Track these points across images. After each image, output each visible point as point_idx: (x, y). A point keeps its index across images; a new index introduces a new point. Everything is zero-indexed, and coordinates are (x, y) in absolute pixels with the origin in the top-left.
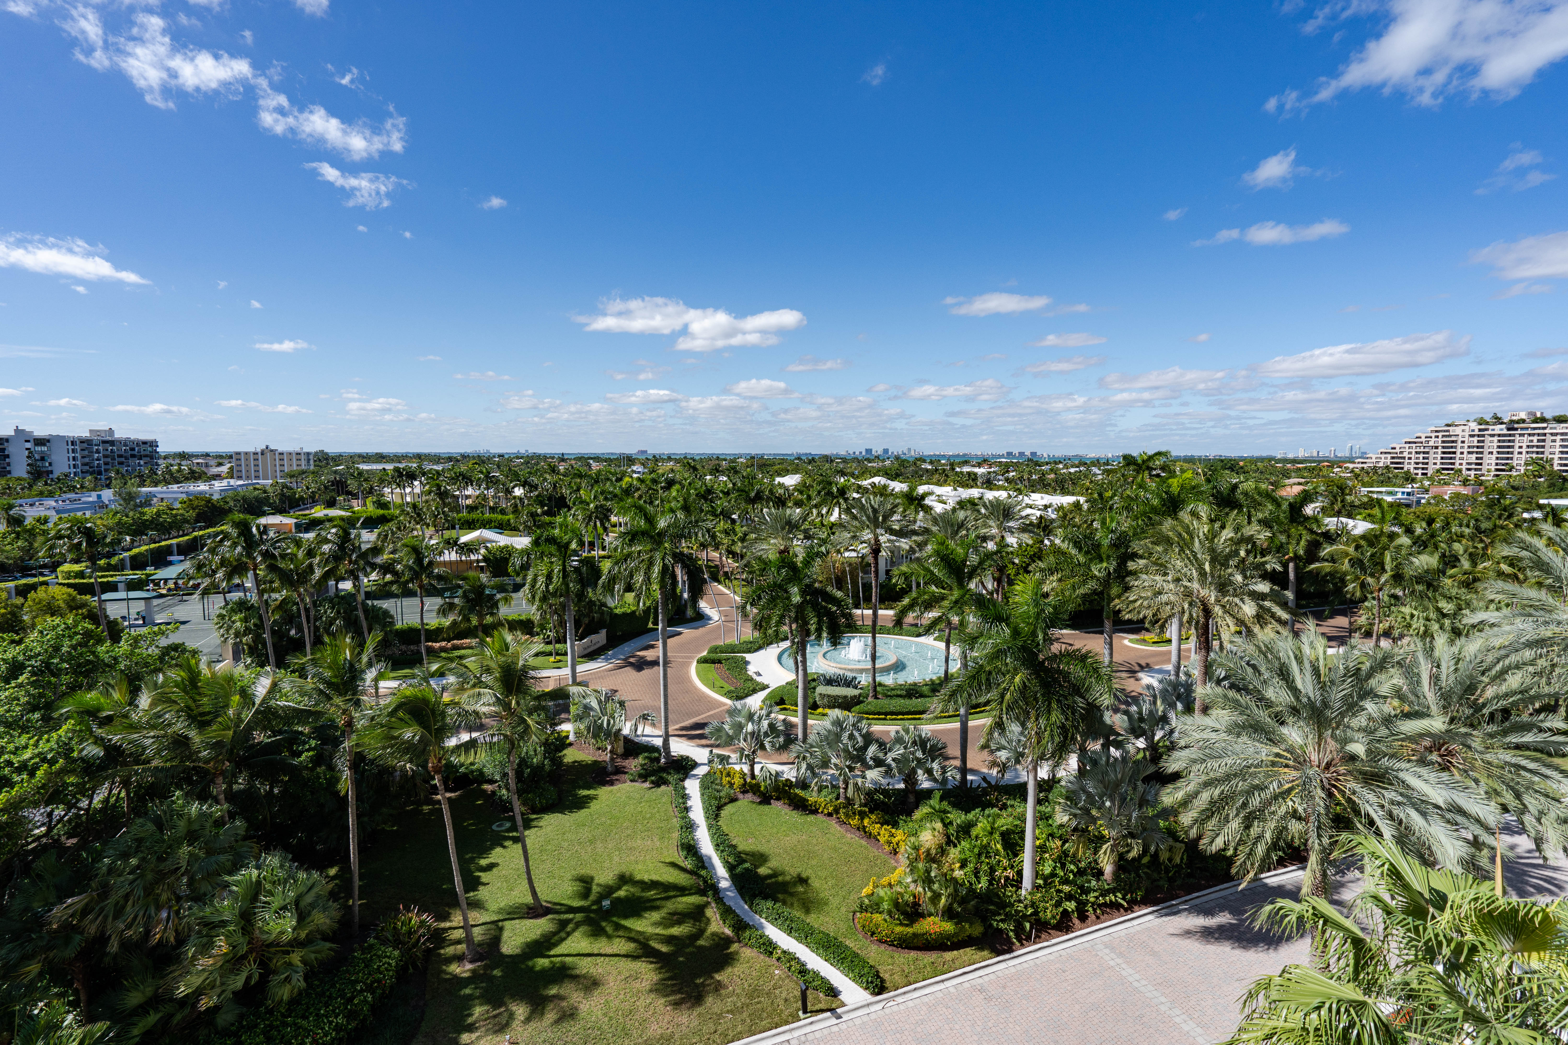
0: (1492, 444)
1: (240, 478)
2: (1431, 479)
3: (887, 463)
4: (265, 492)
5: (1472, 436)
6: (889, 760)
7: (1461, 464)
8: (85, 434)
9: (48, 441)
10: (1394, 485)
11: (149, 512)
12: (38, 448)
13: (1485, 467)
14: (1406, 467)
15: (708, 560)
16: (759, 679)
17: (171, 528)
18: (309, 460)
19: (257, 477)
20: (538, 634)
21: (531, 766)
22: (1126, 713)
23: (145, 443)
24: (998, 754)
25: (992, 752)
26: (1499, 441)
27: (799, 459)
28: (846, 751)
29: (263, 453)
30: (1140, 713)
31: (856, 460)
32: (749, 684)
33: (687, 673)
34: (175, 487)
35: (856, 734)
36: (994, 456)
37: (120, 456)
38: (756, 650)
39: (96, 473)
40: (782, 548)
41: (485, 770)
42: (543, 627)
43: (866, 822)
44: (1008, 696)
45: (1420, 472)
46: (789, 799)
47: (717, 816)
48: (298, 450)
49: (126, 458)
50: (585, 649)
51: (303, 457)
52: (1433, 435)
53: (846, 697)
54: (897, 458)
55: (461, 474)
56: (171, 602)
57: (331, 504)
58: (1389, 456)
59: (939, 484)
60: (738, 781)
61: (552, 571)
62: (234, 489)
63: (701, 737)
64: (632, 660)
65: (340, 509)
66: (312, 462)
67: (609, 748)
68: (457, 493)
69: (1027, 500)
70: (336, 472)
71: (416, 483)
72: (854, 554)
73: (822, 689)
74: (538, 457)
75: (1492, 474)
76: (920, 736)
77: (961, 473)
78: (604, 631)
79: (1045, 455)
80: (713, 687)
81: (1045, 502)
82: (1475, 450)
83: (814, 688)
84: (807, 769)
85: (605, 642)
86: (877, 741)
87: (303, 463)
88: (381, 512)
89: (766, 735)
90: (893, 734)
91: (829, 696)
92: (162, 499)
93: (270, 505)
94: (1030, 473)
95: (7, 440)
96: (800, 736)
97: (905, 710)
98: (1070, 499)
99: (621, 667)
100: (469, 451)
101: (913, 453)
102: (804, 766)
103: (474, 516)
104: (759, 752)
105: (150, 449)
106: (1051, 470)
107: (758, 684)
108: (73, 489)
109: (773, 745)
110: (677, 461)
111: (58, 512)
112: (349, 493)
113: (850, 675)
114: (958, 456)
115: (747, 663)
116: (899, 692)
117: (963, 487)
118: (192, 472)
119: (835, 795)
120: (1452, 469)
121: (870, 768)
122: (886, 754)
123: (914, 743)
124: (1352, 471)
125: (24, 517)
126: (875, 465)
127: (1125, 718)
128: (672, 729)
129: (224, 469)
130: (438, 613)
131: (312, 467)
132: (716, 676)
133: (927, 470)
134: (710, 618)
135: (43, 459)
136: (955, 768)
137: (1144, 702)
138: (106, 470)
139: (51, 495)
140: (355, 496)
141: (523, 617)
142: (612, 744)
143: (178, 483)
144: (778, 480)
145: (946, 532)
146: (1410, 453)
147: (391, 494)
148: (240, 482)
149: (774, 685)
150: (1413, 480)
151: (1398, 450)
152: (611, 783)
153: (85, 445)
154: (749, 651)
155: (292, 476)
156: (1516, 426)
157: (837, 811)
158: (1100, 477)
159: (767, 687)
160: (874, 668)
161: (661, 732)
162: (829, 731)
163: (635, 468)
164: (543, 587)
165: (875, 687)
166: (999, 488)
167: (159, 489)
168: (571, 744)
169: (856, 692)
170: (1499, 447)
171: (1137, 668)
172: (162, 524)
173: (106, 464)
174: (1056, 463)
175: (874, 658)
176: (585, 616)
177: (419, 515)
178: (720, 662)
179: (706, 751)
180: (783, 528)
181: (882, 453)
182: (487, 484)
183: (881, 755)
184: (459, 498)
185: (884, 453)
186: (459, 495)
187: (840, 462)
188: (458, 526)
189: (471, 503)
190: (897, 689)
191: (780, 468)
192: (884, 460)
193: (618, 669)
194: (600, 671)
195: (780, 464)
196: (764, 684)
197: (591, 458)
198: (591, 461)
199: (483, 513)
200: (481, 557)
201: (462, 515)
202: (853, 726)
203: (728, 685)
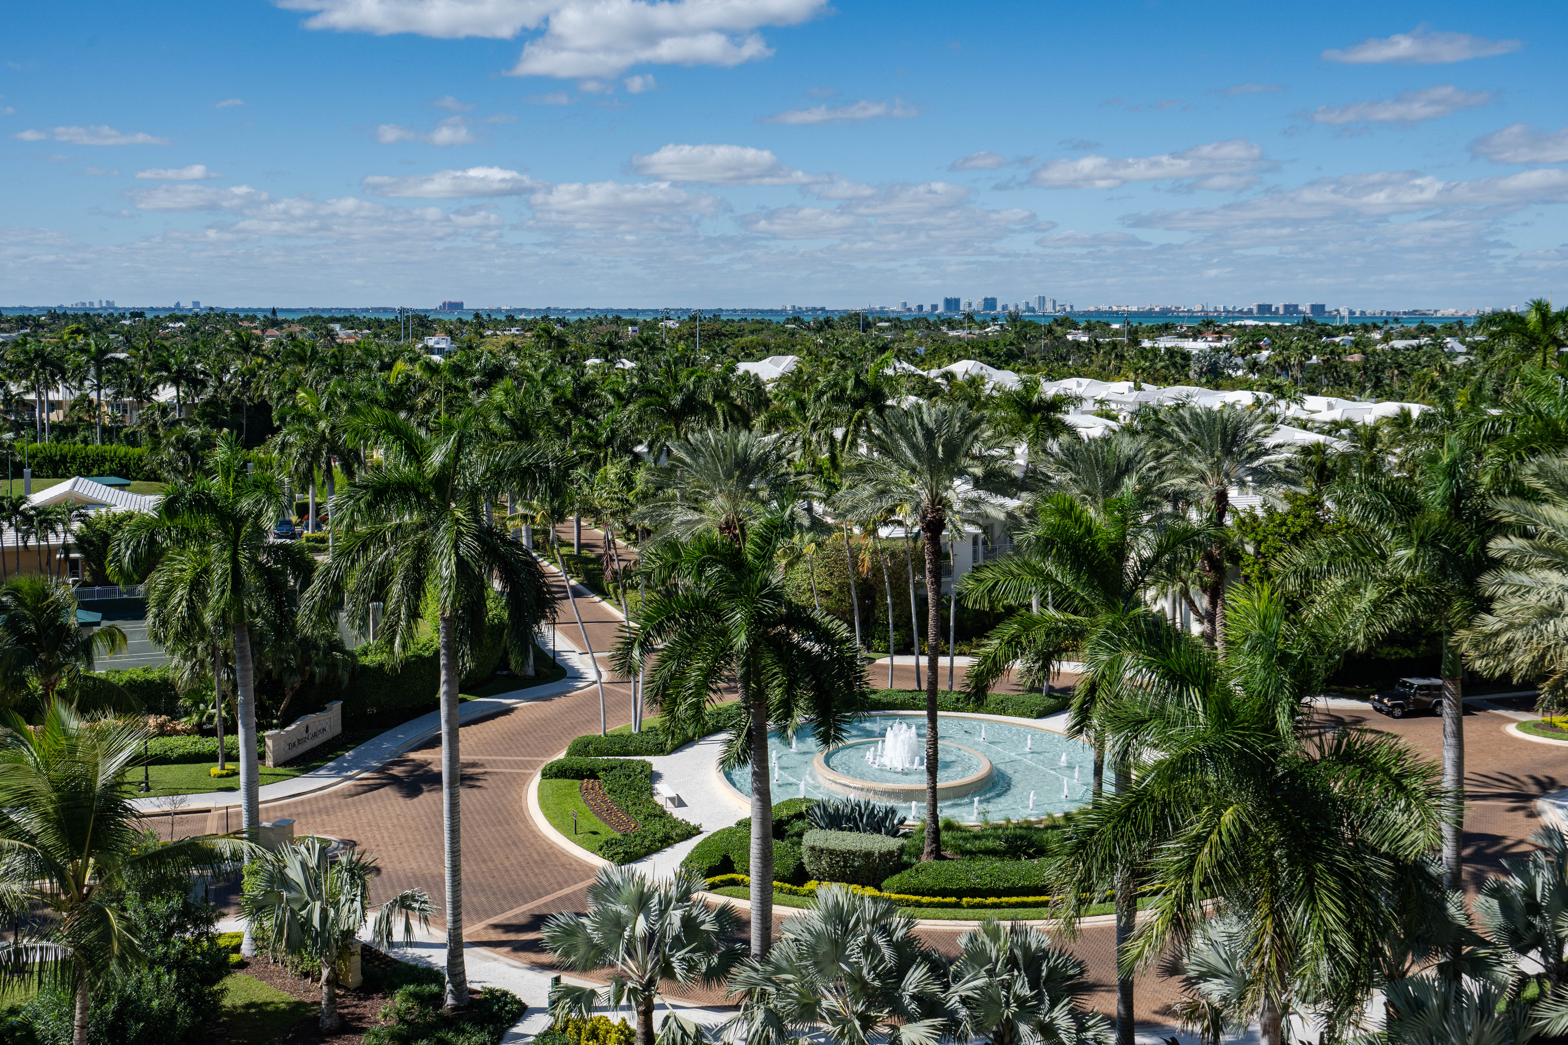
3: (992, 329)
6: (954, 1001)
15: (581, 546)
16: (678, 814)
20: (187, 713)
21: (146, 1015)
22: (1498, 892)
24: (1205, 987)
25: (1190, 983)
27: (796, 320)
28: (856, 979)
30: (1530, 893)
31: (922, 322)
32: (656, 826)
33: (519, 800)
35: (880, 941)
36: (1232, 314)
38: (676, 749)
41: (39, 1025)
42: (198, 697)
44: (1204, 857)
50: (292, 746)
53: (868, 855)
54: (1014, 318)
55: (39, 354)
59: (1104, 375)
61: (206, 571)
63: (534, 946)
64: (397, 771)
67: (325, 972)
68: (32, 396)
69: (1294, 410)
72: (899, 532)
73: (815, 837)
74: (221, 316)
76: (1026, 948)
77: (1154, 351)
78: (336, 708)
79: (1345, 313)
80: (573, 831)
81: (1337, 415)
83: (800, 835)
84: (765, 1024)
85: (338, 730)
86: (926, 957)
89: (677, 943)
90: (963, 941)
91: (831, 852)
94: (1306, 353)
96: (755, 947)
97: (1002, 885)
98: (1391, 408)
99: (372, 788)
100: (67, 304)
101: (1049, 308)
102: (760, 1016)
103: (65, 447)
104: (661, 983)
106: (1356, 344)
107: (676, 824)
109: (691, 967)
110: (526, 326)
113: (881, 804)
114: (1150, 313)
115: (655, 777)
116: (990, 844)
117: (1155, 381)
121: (911, 1019)
122: (946, 987)
123: (1012, 962)
126: (962, 333)
127: (1495, 903)
128: (469, 932)
132: (583, 806)
133: (1078, 344)
134: (578, 676)
136: (1107, 1018)
137: (1537, 866)
141: (155, 675)
142: (331, 964)
144: (743, 367)
145: (1093, 482)
149: (710, 828)
154: (660, 750)
158: (1461, 360)
159: (695, 831)
160: (934, 789)
161: (441, 935)
162: (818, 936)
163: (431, 342)
164: (182, 609)
165: (936, 832)
166: (1236, 385)
168: (243, 965)
169: (893, 844)
171: (1533, 789)
174: (1366, 328)
175: (933, 766)
176: (292, 671)
178: (592, 774)
179: (546, 979)
180: (729, 476)
181: (981, 308)
182: (99, 376)
183: (936, 988)
184: (33, 409)
185: (985, 308)
186: (35, 401)
187: (887, 328)
188: (28, 471)
189: (61, 418)
190: (987, 837)
191: (752, 342)
192: (984, 322)
193: (365, 792)
194: (323, 797)
195: (752, 332)
196: (688, 824)
197: (337, 320)
198: (337, 327)
199: (85, 441)
200: (71, 540)
201: (38, 444)
202: (874, 921)
203: (608, 828)
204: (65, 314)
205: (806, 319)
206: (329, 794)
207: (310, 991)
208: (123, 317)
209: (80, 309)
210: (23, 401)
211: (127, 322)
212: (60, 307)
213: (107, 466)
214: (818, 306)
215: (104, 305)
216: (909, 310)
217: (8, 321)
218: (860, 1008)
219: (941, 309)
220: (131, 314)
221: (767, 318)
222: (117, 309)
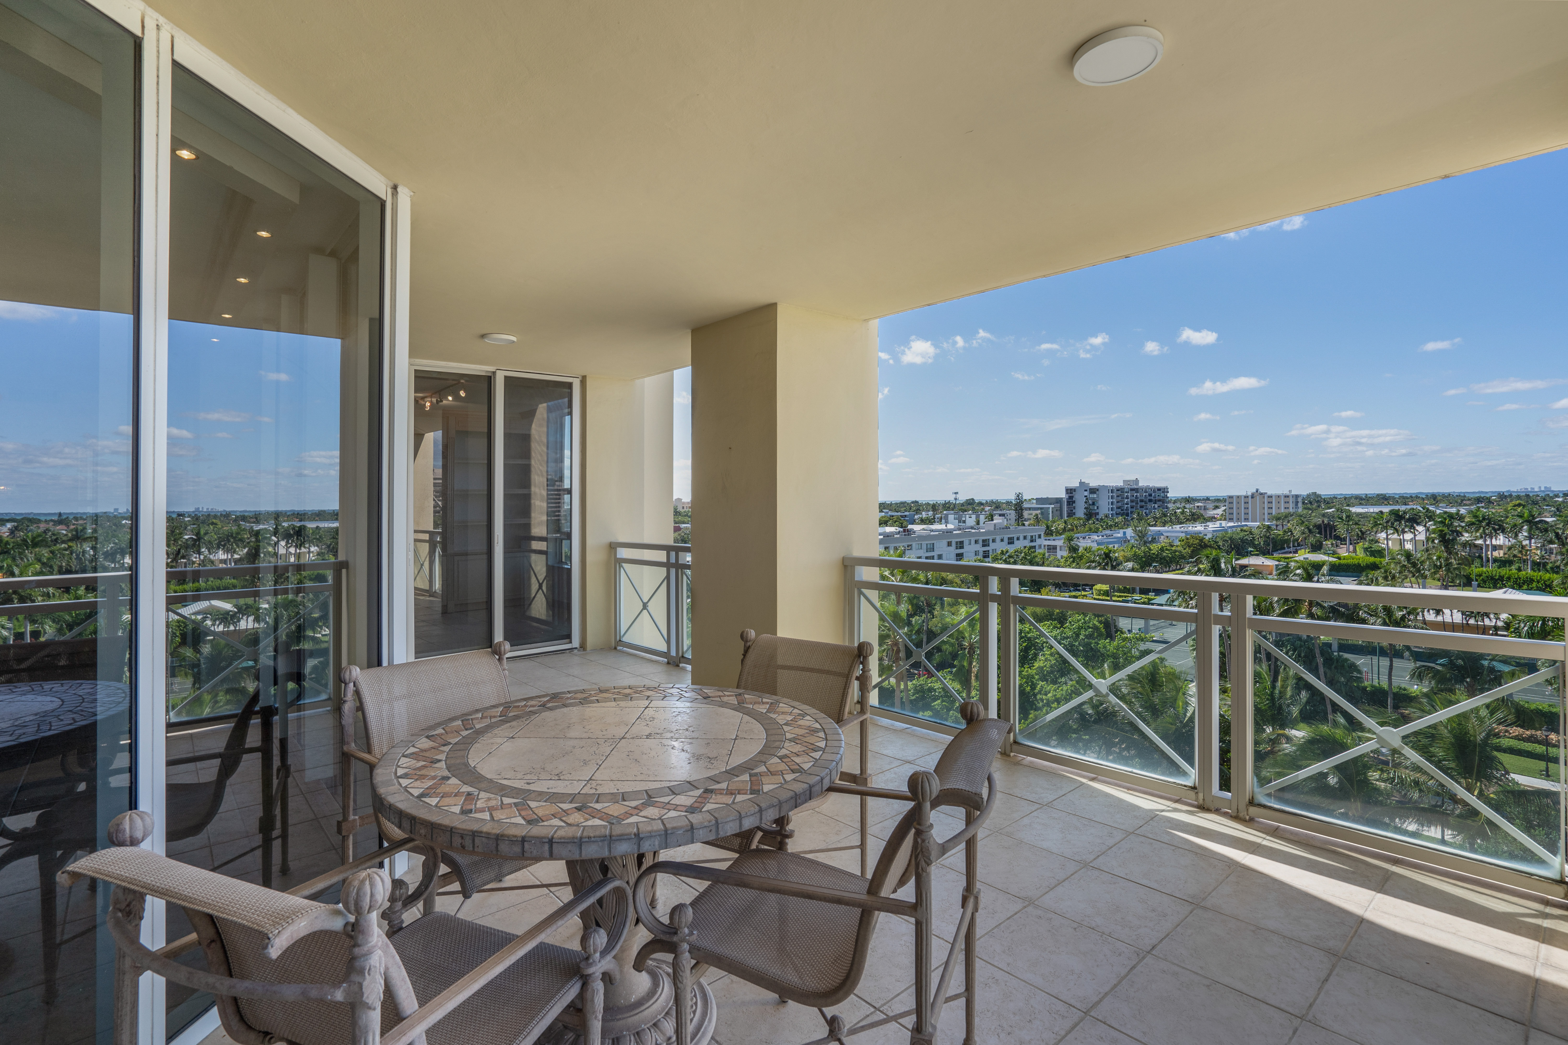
1: (1231, 520)
4: (1251, 533)
8: (1120, 484)
9: (1098, 490)
11: (1155, 548)
12: (1091, 496)
17: (1171, 562)
18: (1297, 503)
19: (1246, 520)
23: (1159, 490)
29: (1253, 496)
34: (1177, 527)
37: (1142, 501)
39: (1125, 514)
48: (1286, 492)
49: (1146, 503)
51: (1291, 500)
55: (1487, 518)
56: (1163, 624)
57: (1317, 548)
62: (1225, 530)
65: (1325, 554)
66: (1300, 505)
68: (1480, 542)
70: (1324, 515)
71: (1420, 528)
87: (1291, 505)
88: (1372, 559)
92: (1167, 537)
93: (1255, 546)
95: (1075, 490)
103: (1504, 571)
105: (1162, 495)
108: (1109, 527)
111: (1098, 544)
112: (1337, 538)
118: (1193, 514)
125: (1079, 547)
129: (1219, 511)
130: (1412, 677)
131: (1300, 510)
135: (1093, 504)
138: (1132, 512)
139: (1096, 531)
140: (1343, 540)
143: (1181, 523)
147: (1387, 540)
148: (1231, 524)
153: (1119, 492)
155: (1278, 519)
167: (1166, 528)
172: (1164, 558)
173: (1132, 507)
177: (1414, 565)
182: (1530, 531)
184: (1482, 549)
186: (1482, 545)
188: (1474, 583)
189: (1502, 555)
199: (1519, 570)
200: (1500, 624)
201: (1484, 569)
204: (1511, 496)
208: (1557, 496)
209: (1523, 492)
210: (1474, 544)
211: (1560, 499)
212: (1508, 491)
213: (1534, 584)
215: (1543, 489)
217: (1469, 500)
220: (1564, 494)
222: (1553, 491)
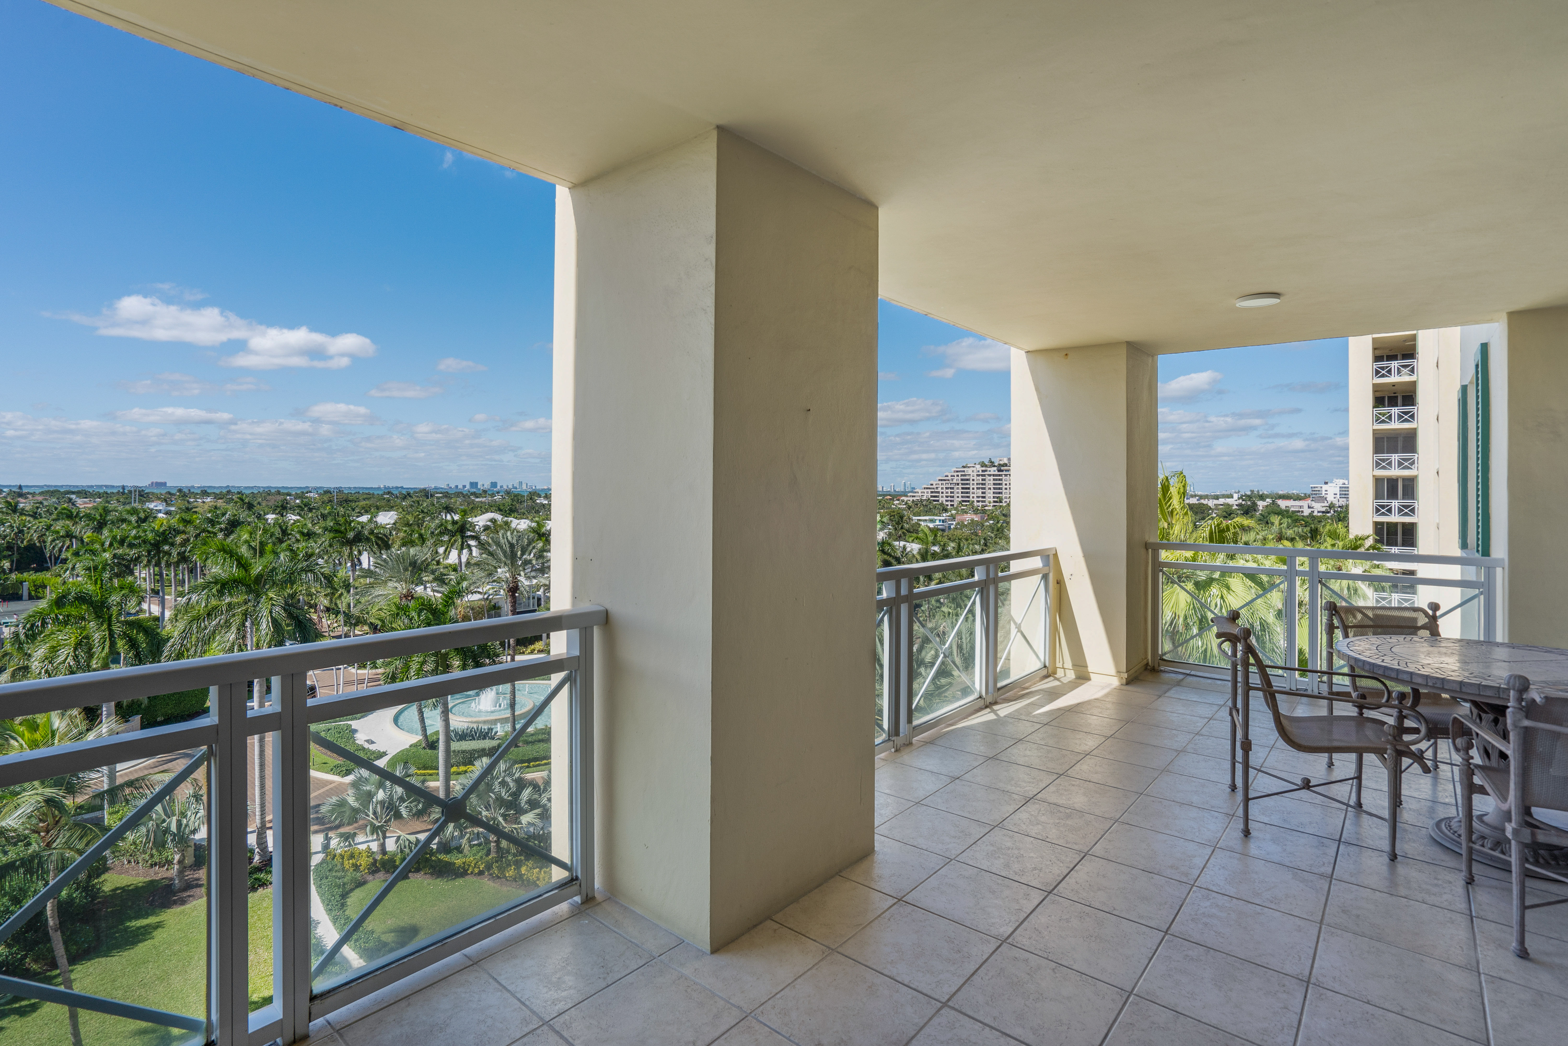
0: (990, 481)
2: (956, 509)
3: (497, 498)
5: (978, 475)
6: (544, 801)
7: (973, 497)
10: (933, 515)
13: (987, 500)
14: (941, 499)
16: (372, 747)
26: (994, 480)
27: (389, 493)
31: (459, 494)
32: (360, 754)
35: (508, 779)
40: (404, 591)
43: (523, 870)
45: (949, 503)
46: (432, 867)
47: (343, 905)
52: (956, 474)
53: (486, 748)
54: (508, 493)
58: (929, 491)
60: (364, 862)
67: (177, 859)
72: (478, 597)
73: (455, 746)
75: (992, 504)
82: (981, 486)
89: (402, 800)
91: (464, 751)
101: (524, 487)
104: (392, 822)
107: (374, 751)
109: (411, 810)
113: (484, 726)
115: (355, 731)
116: (540, 737)
119: (485, 851)
120: (968, 501)
121: (525, 812)
124: (906, 503)
126: (484, 500)
142: (180, 853)
146: (942, 488)
149: (394, 750)
150: (946, 510)
151: (934, 486)
152: (183, 902)
154: (355, 716)
156: (1002, 468)
157: (489, 867)
159: (384, 754)
160: (513, 716)
163: (155, 505)
169: (494, 743)
170: (994, 484)
175: (513, 705)
179: (320, 837)
180: (406, 570)
181: (489, 487)
183: (536, 796)
185: (491, 487)
187: (441, 497)
190: (538, 734)
191: (367, 504)
192: (493, 494)
193: (167, 763)
194: (135, 770)
195: (364, 499)
196: (379, 751)
197: (73, 493)
198: (73, 497)
202: (505, 771)
203: (332, 760)
205: (394, 492)
206: (140, 769)
207: (158, 873)
214: (399, 486)
216: (451, 487)
218: (502, 811)
219: (468, 487)
221: (371, 492)
